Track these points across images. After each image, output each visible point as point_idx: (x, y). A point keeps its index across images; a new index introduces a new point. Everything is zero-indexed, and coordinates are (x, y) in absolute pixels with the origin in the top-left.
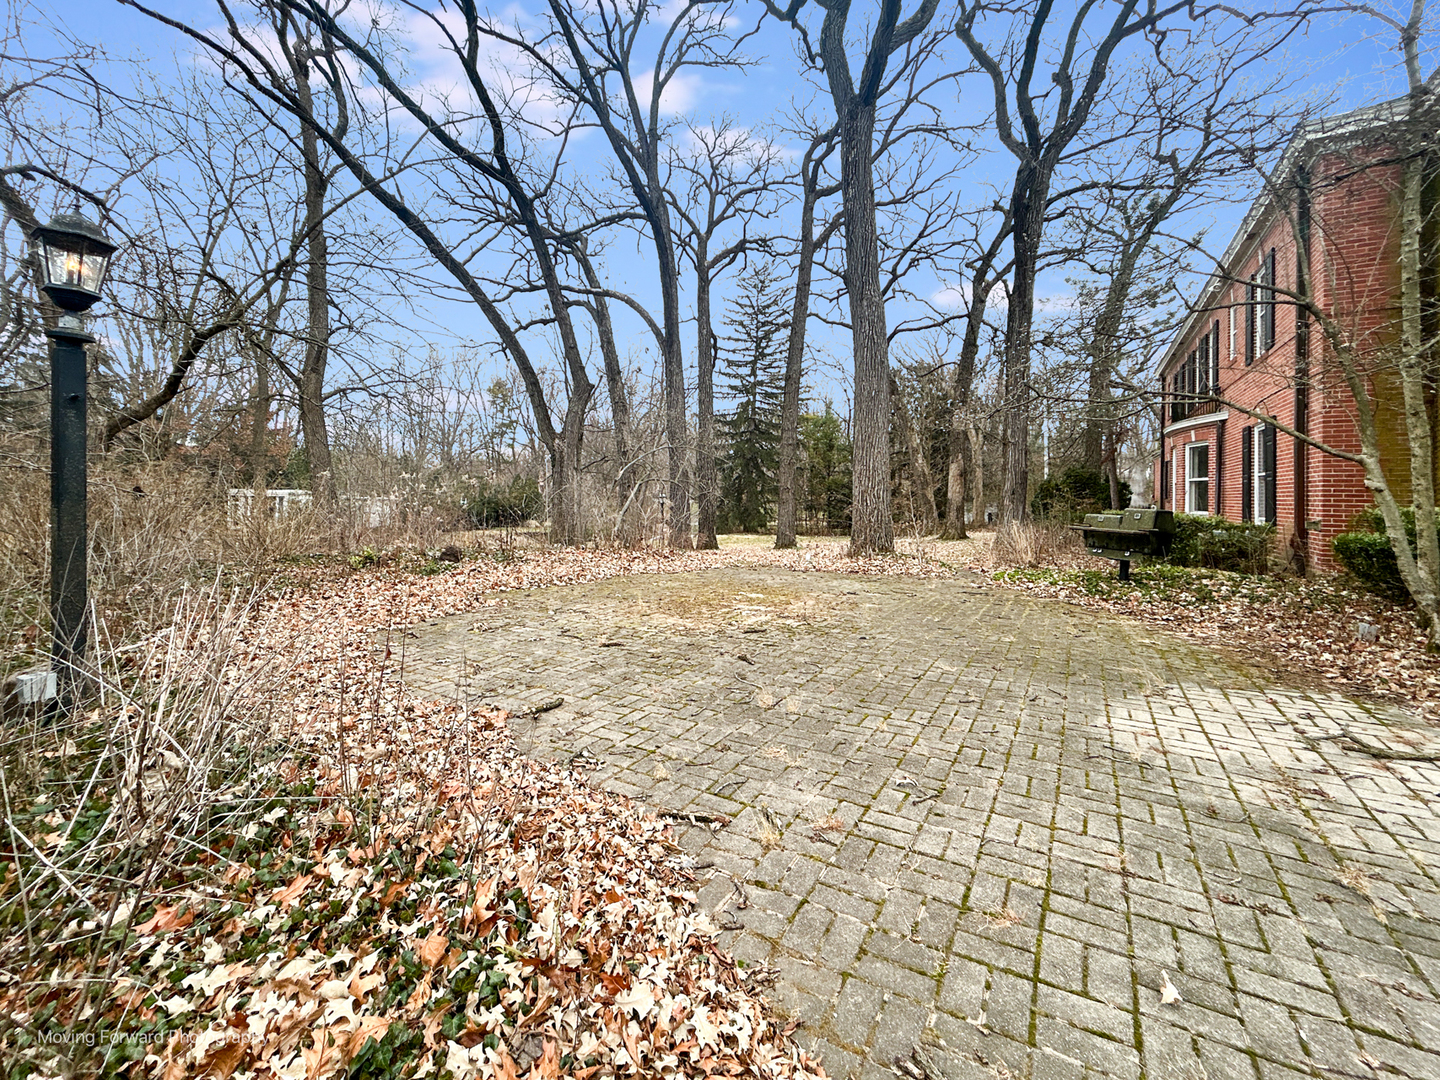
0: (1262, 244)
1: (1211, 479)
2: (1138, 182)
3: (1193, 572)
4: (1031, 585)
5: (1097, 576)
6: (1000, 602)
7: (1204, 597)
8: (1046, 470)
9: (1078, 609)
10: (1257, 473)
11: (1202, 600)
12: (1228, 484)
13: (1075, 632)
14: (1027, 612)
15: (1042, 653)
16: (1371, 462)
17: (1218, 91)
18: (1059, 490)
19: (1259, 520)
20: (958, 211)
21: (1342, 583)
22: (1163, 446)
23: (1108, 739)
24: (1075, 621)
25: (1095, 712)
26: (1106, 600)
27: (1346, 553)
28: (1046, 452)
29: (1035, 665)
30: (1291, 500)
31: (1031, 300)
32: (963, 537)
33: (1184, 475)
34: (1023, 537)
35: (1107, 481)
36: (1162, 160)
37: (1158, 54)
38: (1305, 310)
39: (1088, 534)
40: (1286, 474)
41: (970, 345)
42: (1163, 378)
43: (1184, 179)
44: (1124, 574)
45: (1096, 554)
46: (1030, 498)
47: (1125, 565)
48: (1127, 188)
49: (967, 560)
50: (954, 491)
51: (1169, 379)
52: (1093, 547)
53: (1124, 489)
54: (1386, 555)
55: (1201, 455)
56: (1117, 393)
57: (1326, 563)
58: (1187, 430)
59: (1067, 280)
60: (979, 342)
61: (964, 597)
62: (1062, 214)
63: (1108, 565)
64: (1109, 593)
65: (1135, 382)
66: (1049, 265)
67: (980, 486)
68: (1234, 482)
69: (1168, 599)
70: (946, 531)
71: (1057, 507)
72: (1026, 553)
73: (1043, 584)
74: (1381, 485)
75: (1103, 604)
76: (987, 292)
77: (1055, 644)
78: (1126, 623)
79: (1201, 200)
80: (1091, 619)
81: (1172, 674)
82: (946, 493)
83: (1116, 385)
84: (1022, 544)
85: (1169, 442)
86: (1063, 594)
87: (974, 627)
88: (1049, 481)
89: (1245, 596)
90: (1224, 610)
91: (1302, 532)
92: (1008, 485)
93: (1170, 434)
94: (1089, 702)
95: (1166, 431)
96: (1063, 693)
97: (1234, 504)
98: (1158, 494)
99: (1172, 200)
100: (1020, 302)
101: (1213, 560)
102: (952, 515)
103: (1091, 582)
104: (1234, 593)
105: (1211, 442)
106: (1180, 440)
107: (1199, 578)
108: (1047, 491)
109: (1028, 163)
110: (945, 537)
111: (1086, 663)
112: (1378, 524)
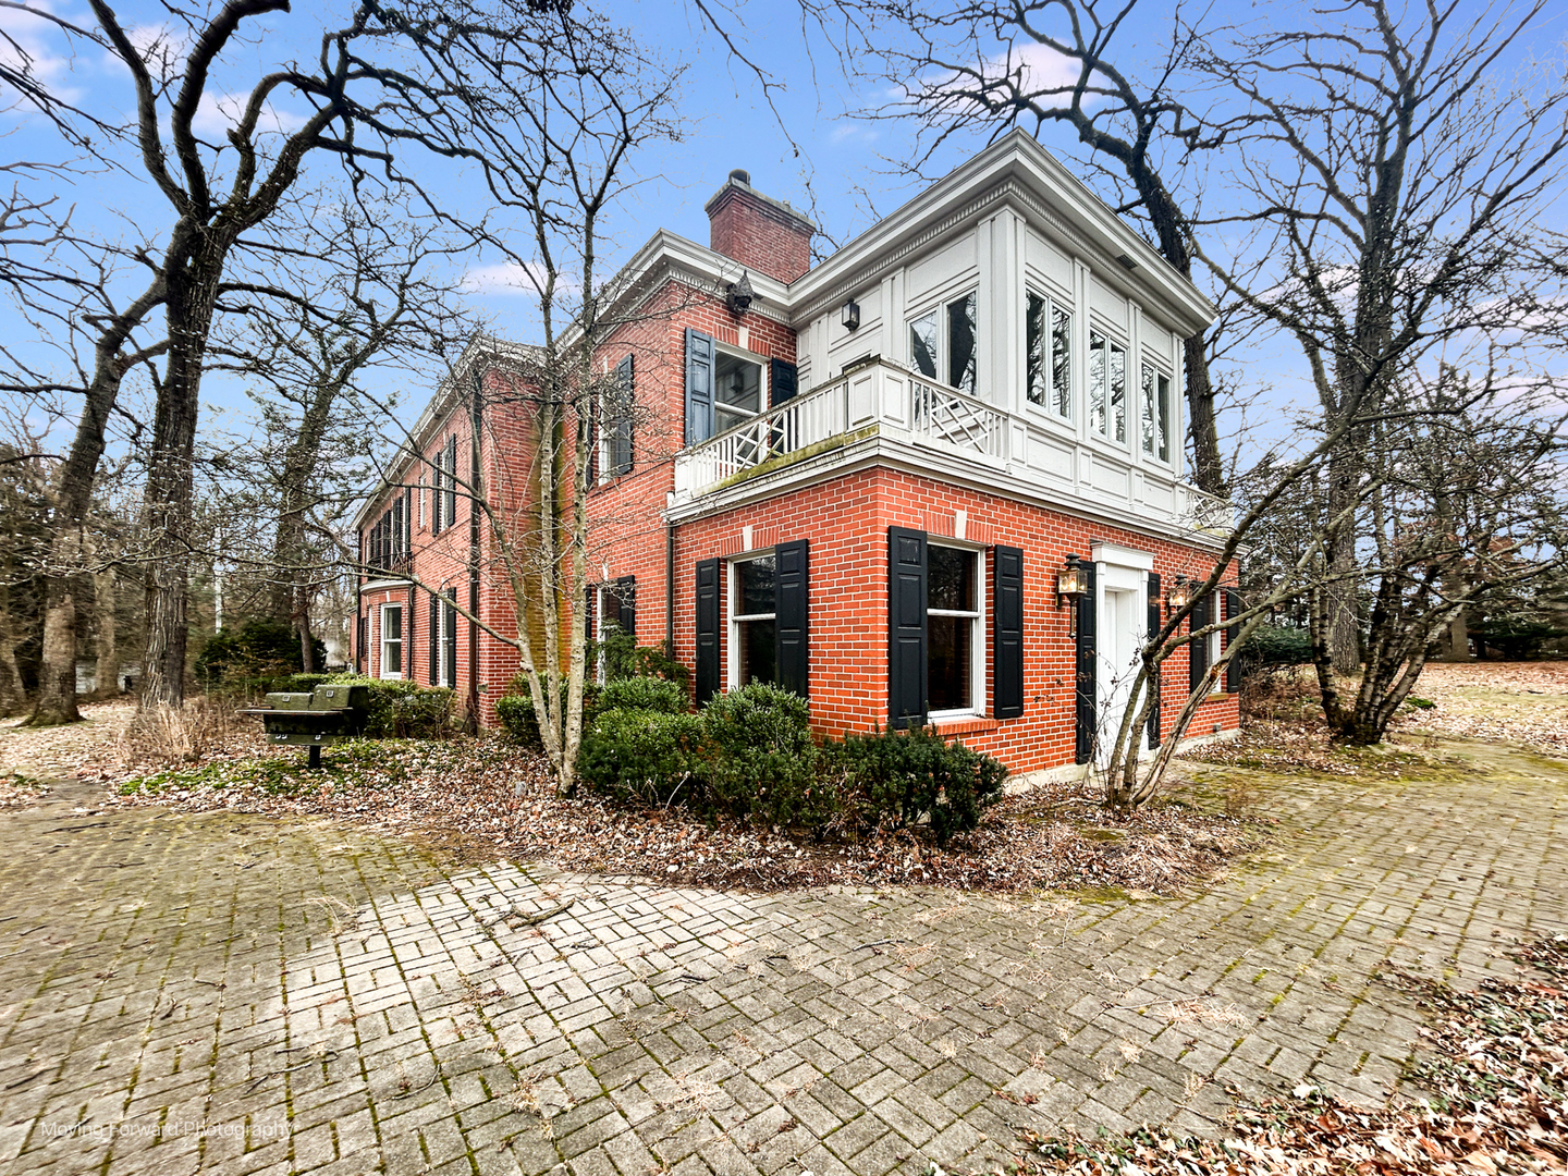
0: (447, 426)
1: (404, 641)
2: (335, 316)
3: (386, 745)
4: (184, 794)
5: (281, 766)
6: (130, 833)
7: (398, 776)
8: (219, 624)
9: (254, 820)
10: (442, 637)
11: (395, 780)
12: (418, 645)
13: (245, 859)
14: (173, 843)
15: (192, 915)
16: (524, 647)
17: (412, 264)
18: (234, 649)
19: (443, 683)
20: (66, 232)
21: (502, 741)
22: (359, 601)
23: (282, 1035)
24: (247, 840)
25: (265, 993)
26: (292, 799)
27: (505, 714)
28: (218, 601)
29: (178, 941)
30: (467, 665)
31: (194, 403)
32: (73, 718)
33: (379, 635)
34: (175, 723)
35: (299, 636)
36: (360, 305)
37: (356, 190)
38: (478, 505)
39: (268, 719)
40: (463, 641)
41: (91, 438)
42: (360, 530)
43: (381, 337)
44: (315, 761)
45: (281, 742)
46: (192, 656)
47: (315, 751)
48: (324, 317)
49: (76, 762)
50: (55, 648)
51: (366, 533)
52: (277, 732)
53: (317, 647)
54: (531, 714)
55: (395, 614)
56: (313, 537)
57: (493, 722)
58: (383, 590)
59: (250, 394)
60: (107, 435)
61: (55, 840)
62: (244, 310)
63: (294, 753)
64: (296, 788)
65: (333, 529)
66: (223, 367)
67: (111, 640)
68: (422, 646)
69: (362, 784)
70: (37, 713)
71: (232, 671)
72: (181, 743)
73: (203, 790)
74: (530, 667)
75: (288, 804)
76: (123, 372)
77: (213, 891)
78: (316, 826)
79: (394, 362)
80: (271, 829)
81: (366, 889)
82: (40, 652)
83: (312, 528)
84: (176, 730)
85: (366, 600)
86: (233, 799)
87: (72, 898)
88: (223, 637)
89: (432, 768)
90: (415, 787)
91: (474, 695)
92: (154, 647)
93: (367, 593)
94: (259, 980)
95: (363, 588)
96: (219, 979)
97: (423, 664)
98: (354, 651)
99: (371, 350)
100: (177, 403)
101: (405, 730)
102: (52, 688)
103: (273, 777)
104: (424, 765)
105: (404, 604)
106: (376, 600)
107: (394, 753)
108: (218, 651)
109: (190, 222)
110: (36, 722)
111: (257, 911)
112: (525, 689)
